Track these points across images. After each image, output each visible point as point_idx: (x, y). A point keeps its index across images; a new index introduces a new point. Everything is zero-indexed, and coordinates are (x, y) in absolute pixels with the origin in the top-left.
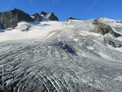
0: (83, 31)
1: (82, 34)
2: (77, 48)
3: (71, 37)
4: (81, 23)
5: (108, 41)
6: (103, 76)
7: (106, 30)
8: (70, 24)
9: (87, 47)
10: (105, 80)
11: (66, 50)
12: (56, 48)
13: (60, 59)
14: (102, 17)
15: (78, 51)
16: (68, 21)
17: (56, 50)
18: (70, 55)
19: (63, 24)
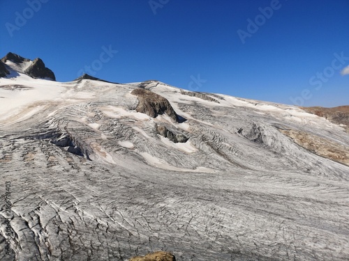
0: (111, 107)
1: (109, 114)
2: (94, 144)
3: (83, 119)
4: (109, 90)
5: (162, 129)
6: (137, 200)
7: (160, 107)
8: (83, 89)
9: (120, 143)
10: (137, 208)
11: (66, 148)
12: (40, 144)
13: (45, 169)
14: (155, 81)
15: (98, 150)
16: (78, 83)
17: (38, 149)
18: (76, 159)
19: (65, 89)
